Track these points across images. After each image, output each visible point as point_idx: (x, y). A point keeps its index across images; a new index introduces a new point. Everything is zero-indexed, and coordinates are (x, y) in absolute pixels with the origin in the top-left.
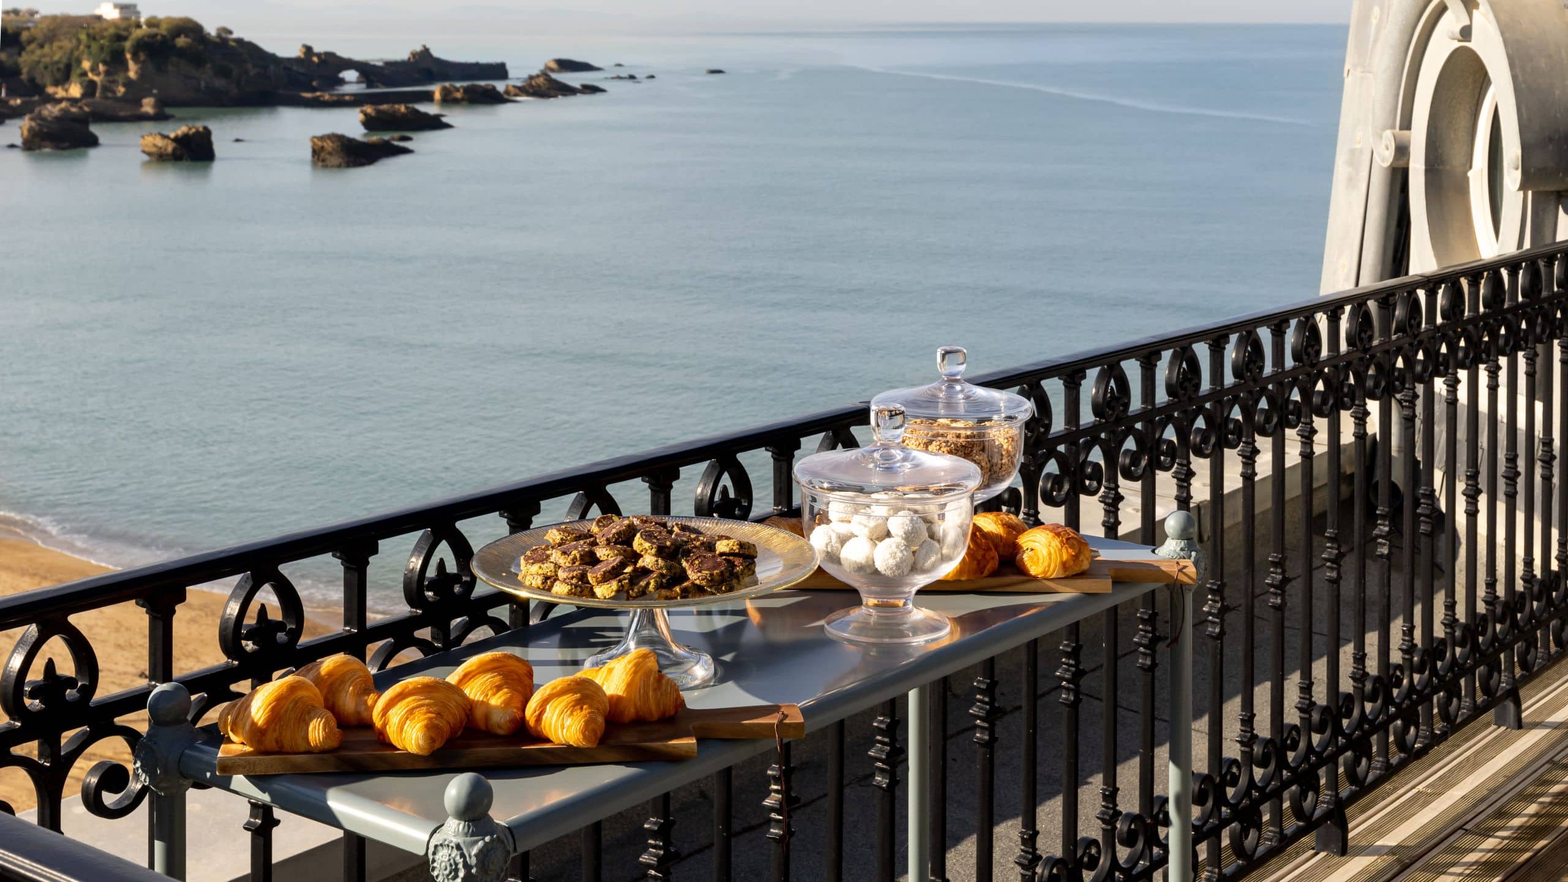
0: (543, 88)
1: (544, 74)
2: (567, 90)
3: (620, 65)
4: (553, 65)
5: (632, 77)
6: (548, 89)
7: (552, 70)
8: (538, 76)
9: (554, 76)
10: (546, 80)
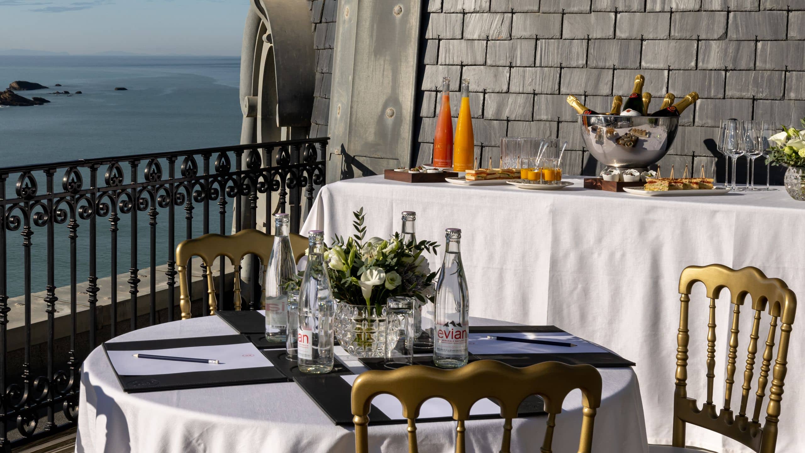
0: (8, 100)
1: (10, 91)
2: (24, 102)
3: (59, 85)
4: (15, 85)
5: (66, 93)
6: (12, 100)
7: (15, 89)
8: (5, 92)
9: (15, 92)
10: (9, 95)
